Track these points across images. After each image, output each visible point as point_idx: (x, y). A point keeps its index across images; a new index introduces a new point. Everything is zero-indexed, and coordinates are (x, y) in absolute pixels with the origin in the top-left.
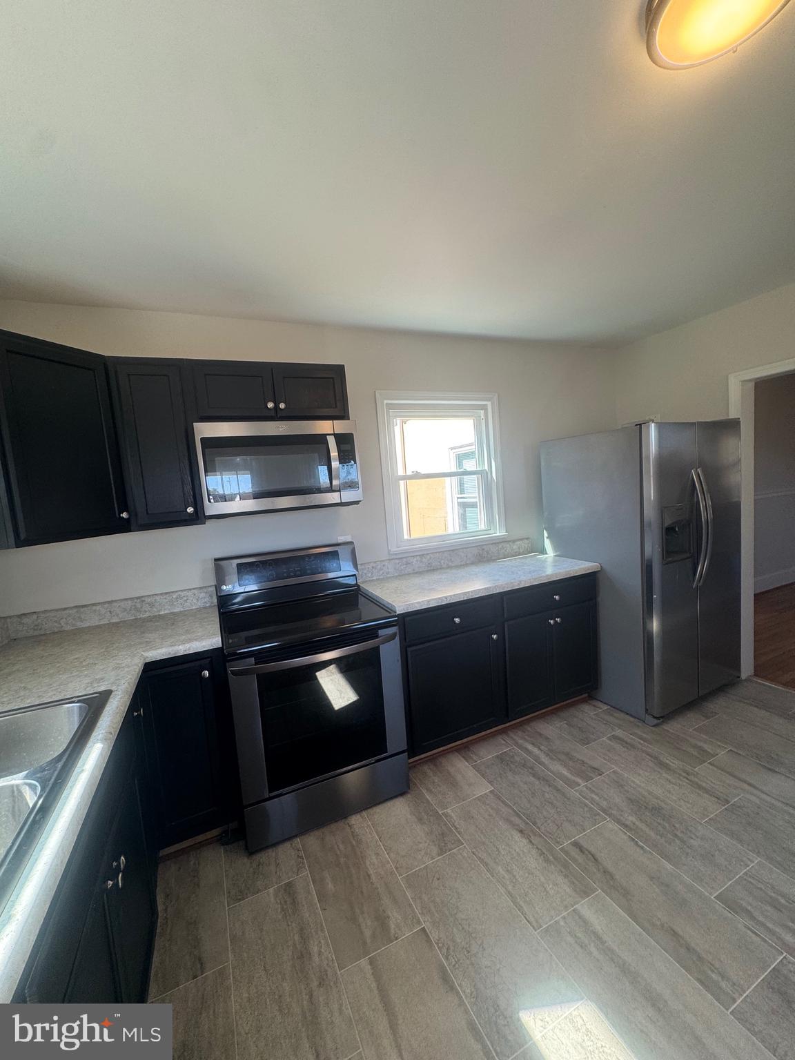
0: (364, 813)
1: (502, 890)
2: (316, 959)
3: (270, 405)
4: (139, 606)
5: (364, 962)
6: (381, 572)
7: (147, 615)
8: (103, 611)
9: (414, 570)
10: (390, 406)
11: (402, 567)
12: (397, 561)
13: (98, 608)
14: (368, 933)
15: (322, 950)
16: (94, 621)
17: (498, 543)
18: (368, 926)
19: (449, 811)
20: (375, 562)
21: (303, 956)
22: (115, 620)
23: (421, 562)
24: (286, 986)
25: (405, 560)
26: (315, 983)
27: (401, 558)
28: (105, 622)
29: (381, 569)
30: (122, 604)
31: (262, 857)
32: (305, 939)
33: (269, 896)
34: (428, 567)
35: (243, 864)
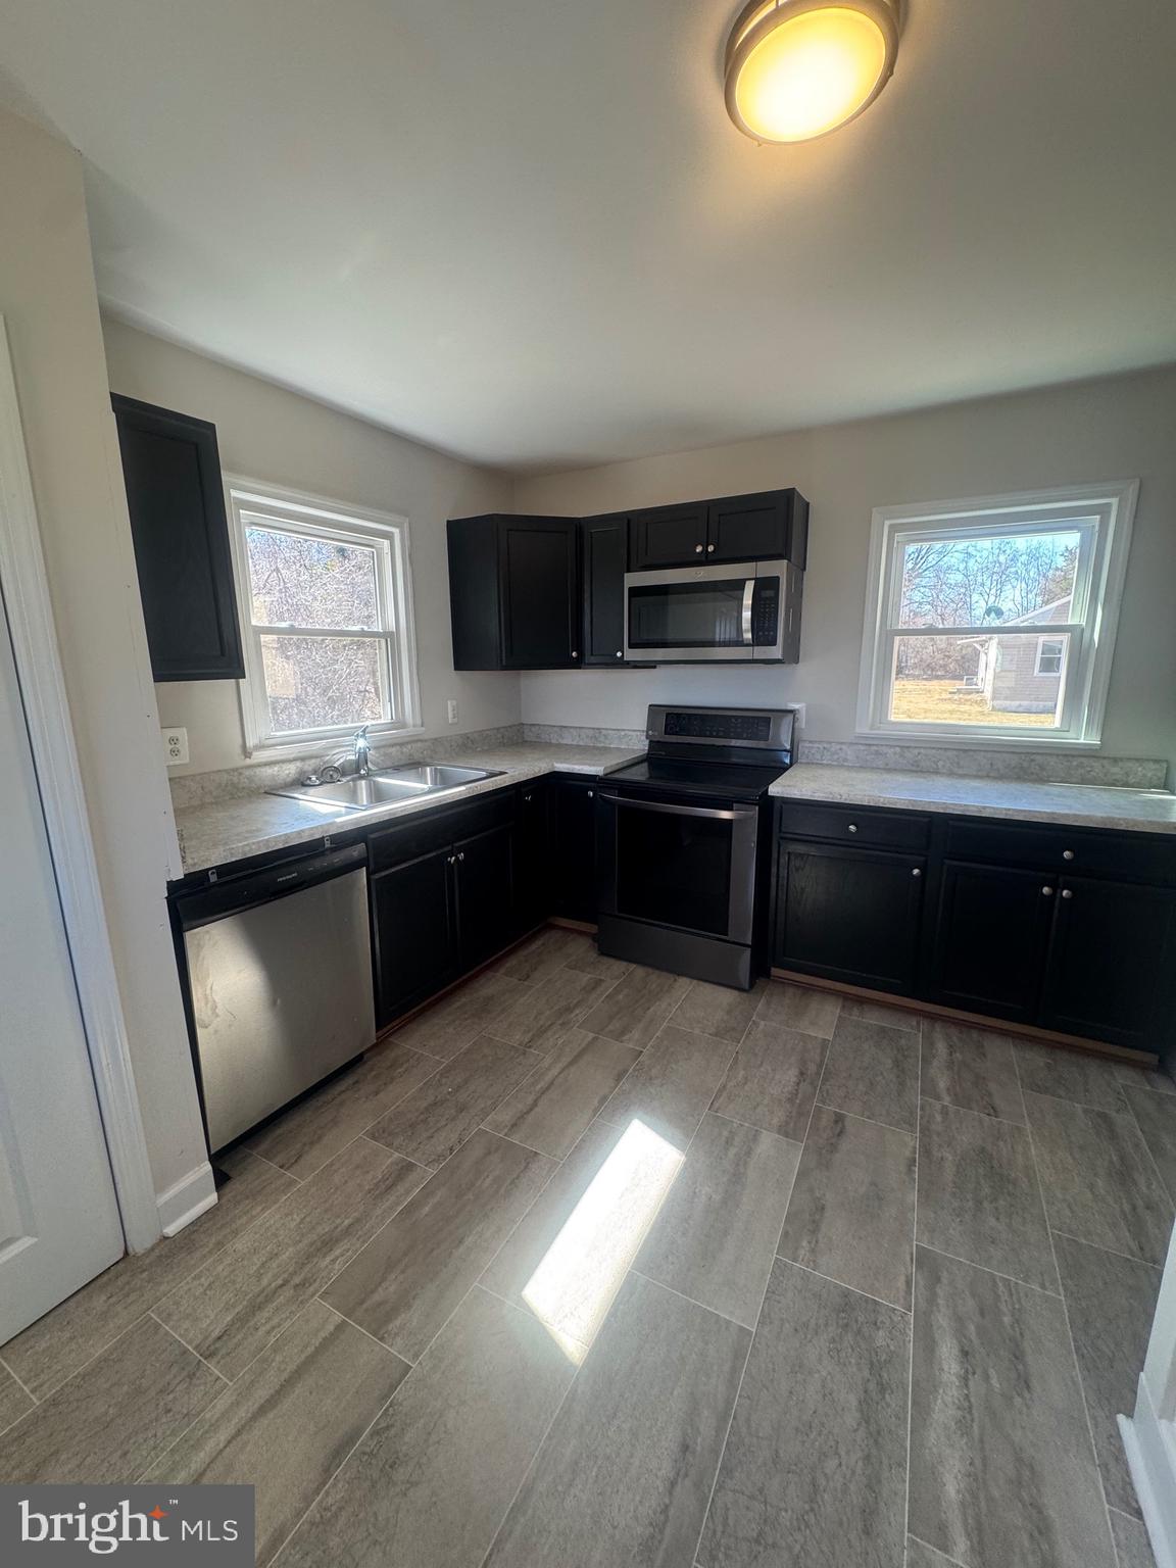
0: (695, 982)
1: (723, 1079)
2: (573, 1015)
3: (699, 549)
4: (597, 735)
5: (591, 1035)
6: (836, 757)
7: (602, 745)
8: (575, 733)
9: (887, 765)
10: (894, 529)
11: (868, 758)
12: (862, 748)
13: (572, 730)
14: (611, 1027)
15: (579, 1014)
16: (567, 741)
17: (1073, 756)
18: (616, 1025)
19: (762, 1023)
20: (830, 743)
21: (569, 1009)
22: (581, 743)
23: (901, 756)
24: (548, 1012)
25: (875, 748)
26: (560, 1022)
27: (870, 745)
28: (575, 743)
29: (835, 753)
30: (587, 731)
31: (605, 959)
32: (577, 1005)
33: (585, 978)
34: (913, 765)
35: (593, 955)
